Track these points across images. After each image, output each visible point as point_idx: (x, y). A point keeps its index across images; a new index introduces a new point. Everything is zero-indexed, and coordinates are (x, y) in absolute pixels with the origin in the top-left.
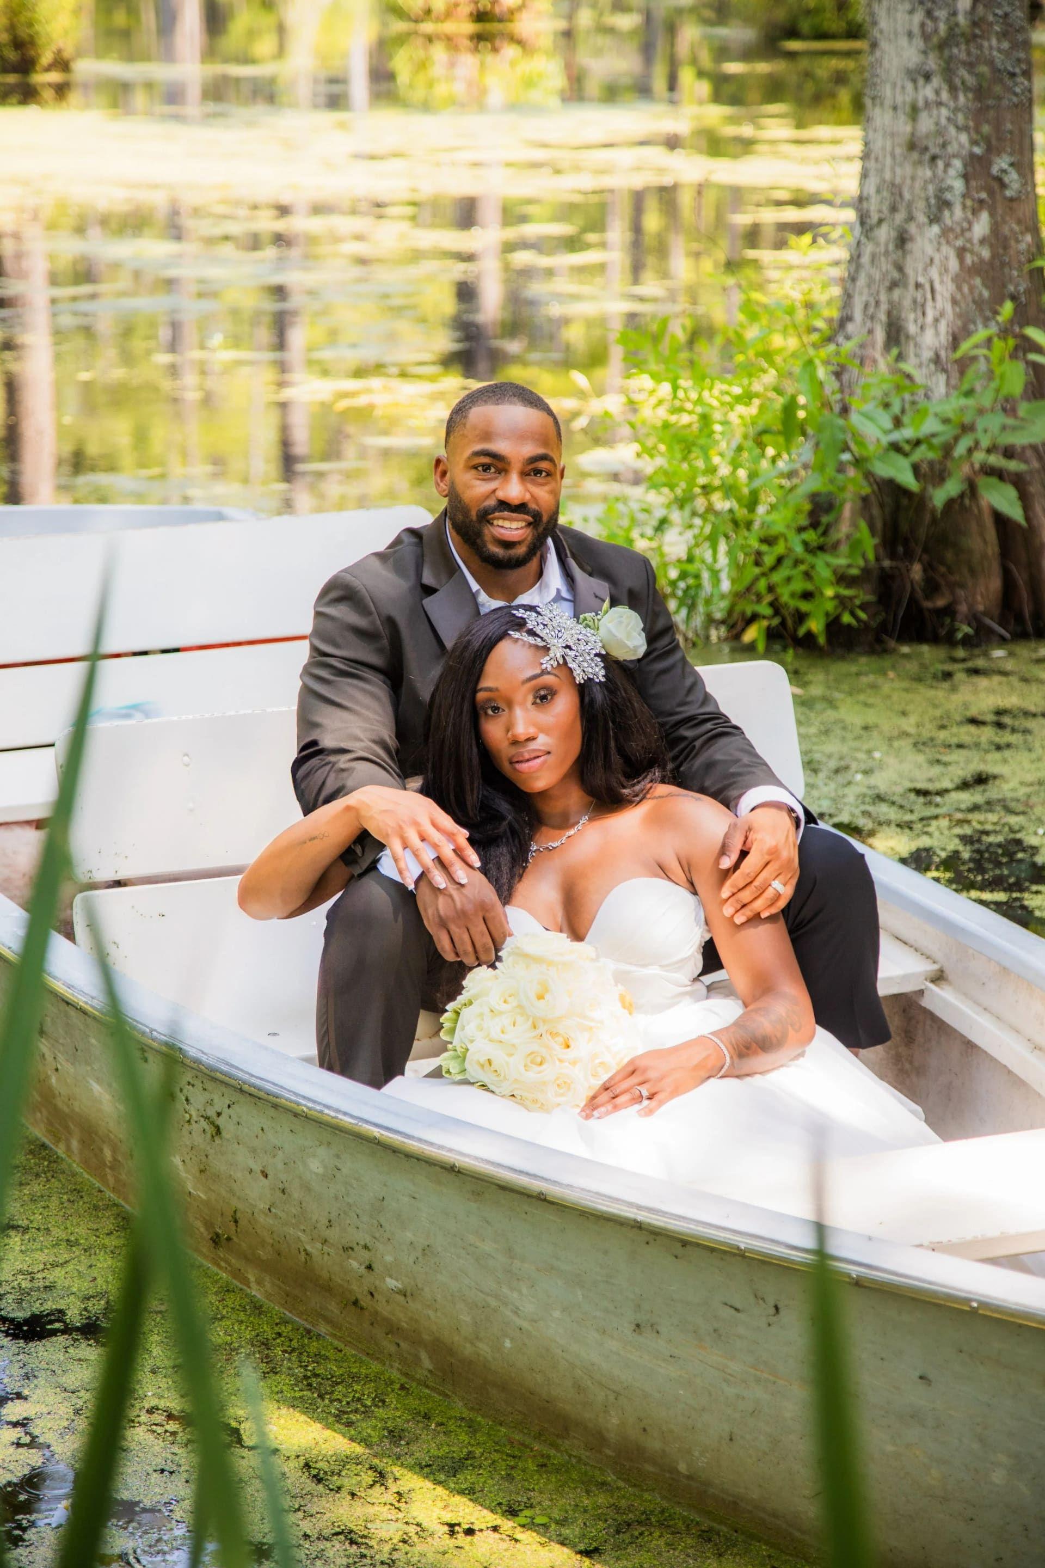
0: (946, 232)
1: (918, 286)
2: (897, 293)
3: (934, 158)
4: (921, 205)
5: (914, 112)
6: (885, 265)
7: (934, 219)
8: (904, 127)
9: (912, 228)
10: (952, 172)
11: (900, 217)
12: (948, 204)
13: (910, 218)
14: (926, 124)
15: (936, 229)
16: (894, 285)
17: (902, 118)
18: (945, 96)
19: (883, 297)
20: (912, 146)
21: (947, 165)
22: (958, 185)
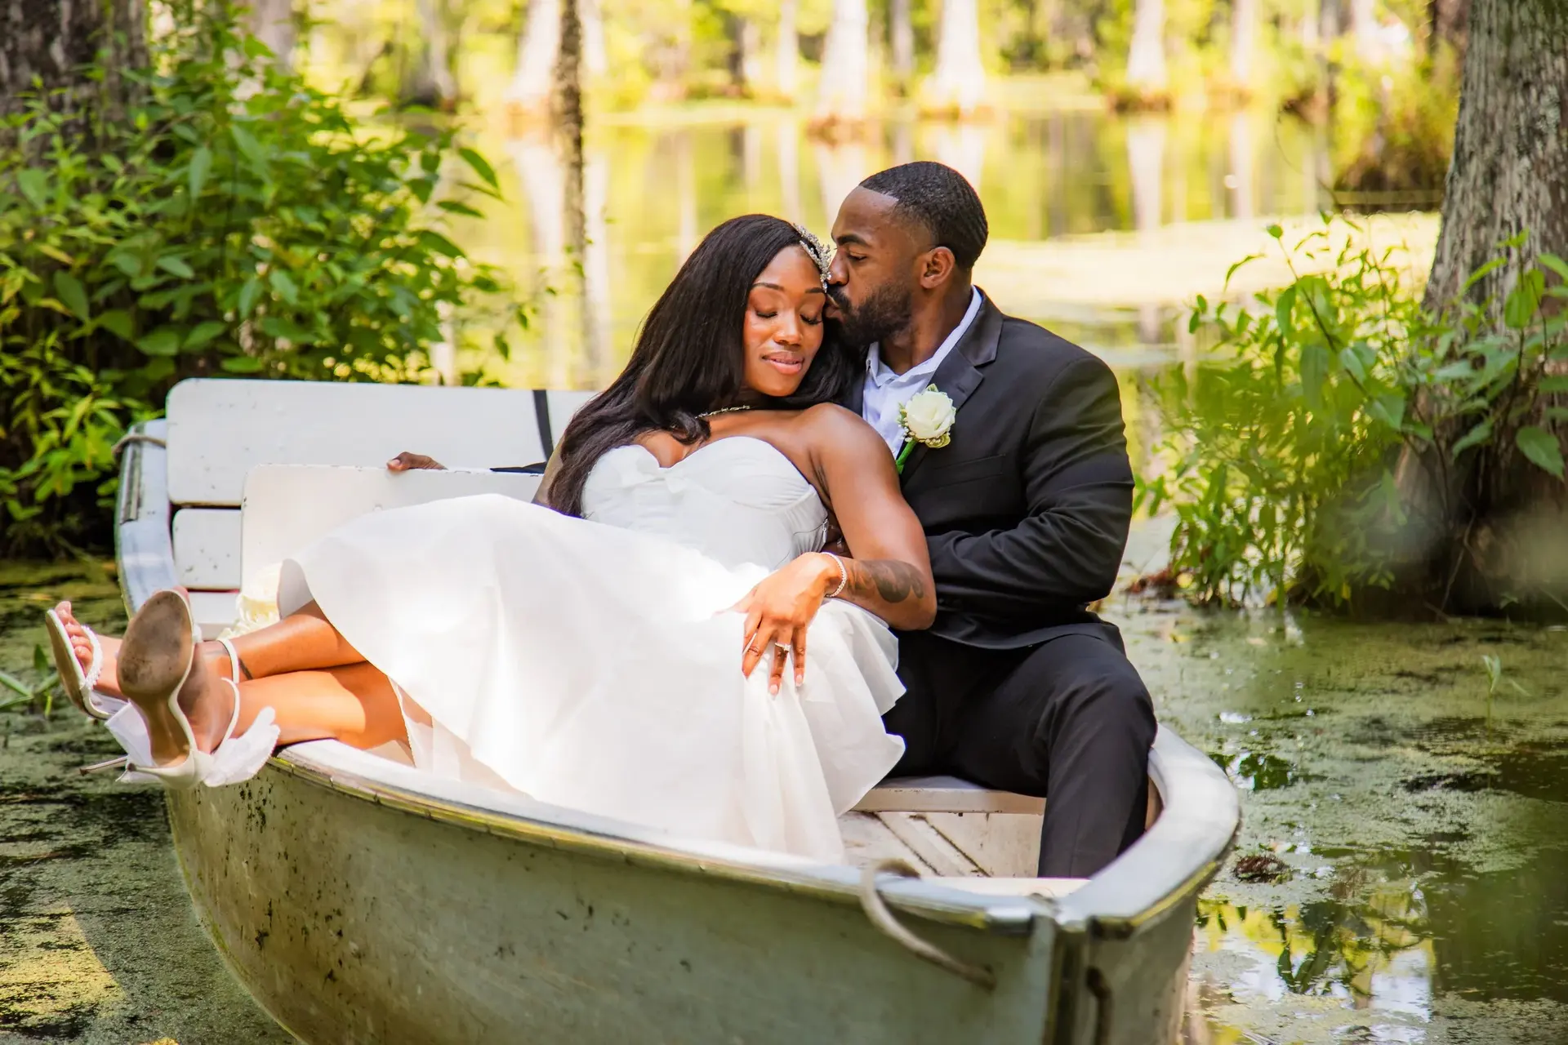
0: (1537, 165)
1: (1504, 223)
2: (1483, 231)
3: (1527, 85)
4: (1513, 135)
5: (1509, 37)
6: (1474, 202)
7: (1525, 150)
8: (1498, 52)
9: (1504, 162)
10: (1545, 100)
11: (1490, 150)
12: (1542, 135)
13: (1501, 150)
14: (1520, 49)
15: (1526, 162)
16: (1482, 223)
17: (1496, 42)
18: (1540, 17)
19: (1469, 236)
20: (1506, 72)
21: (1541, 93)
22: (1553, 115)
